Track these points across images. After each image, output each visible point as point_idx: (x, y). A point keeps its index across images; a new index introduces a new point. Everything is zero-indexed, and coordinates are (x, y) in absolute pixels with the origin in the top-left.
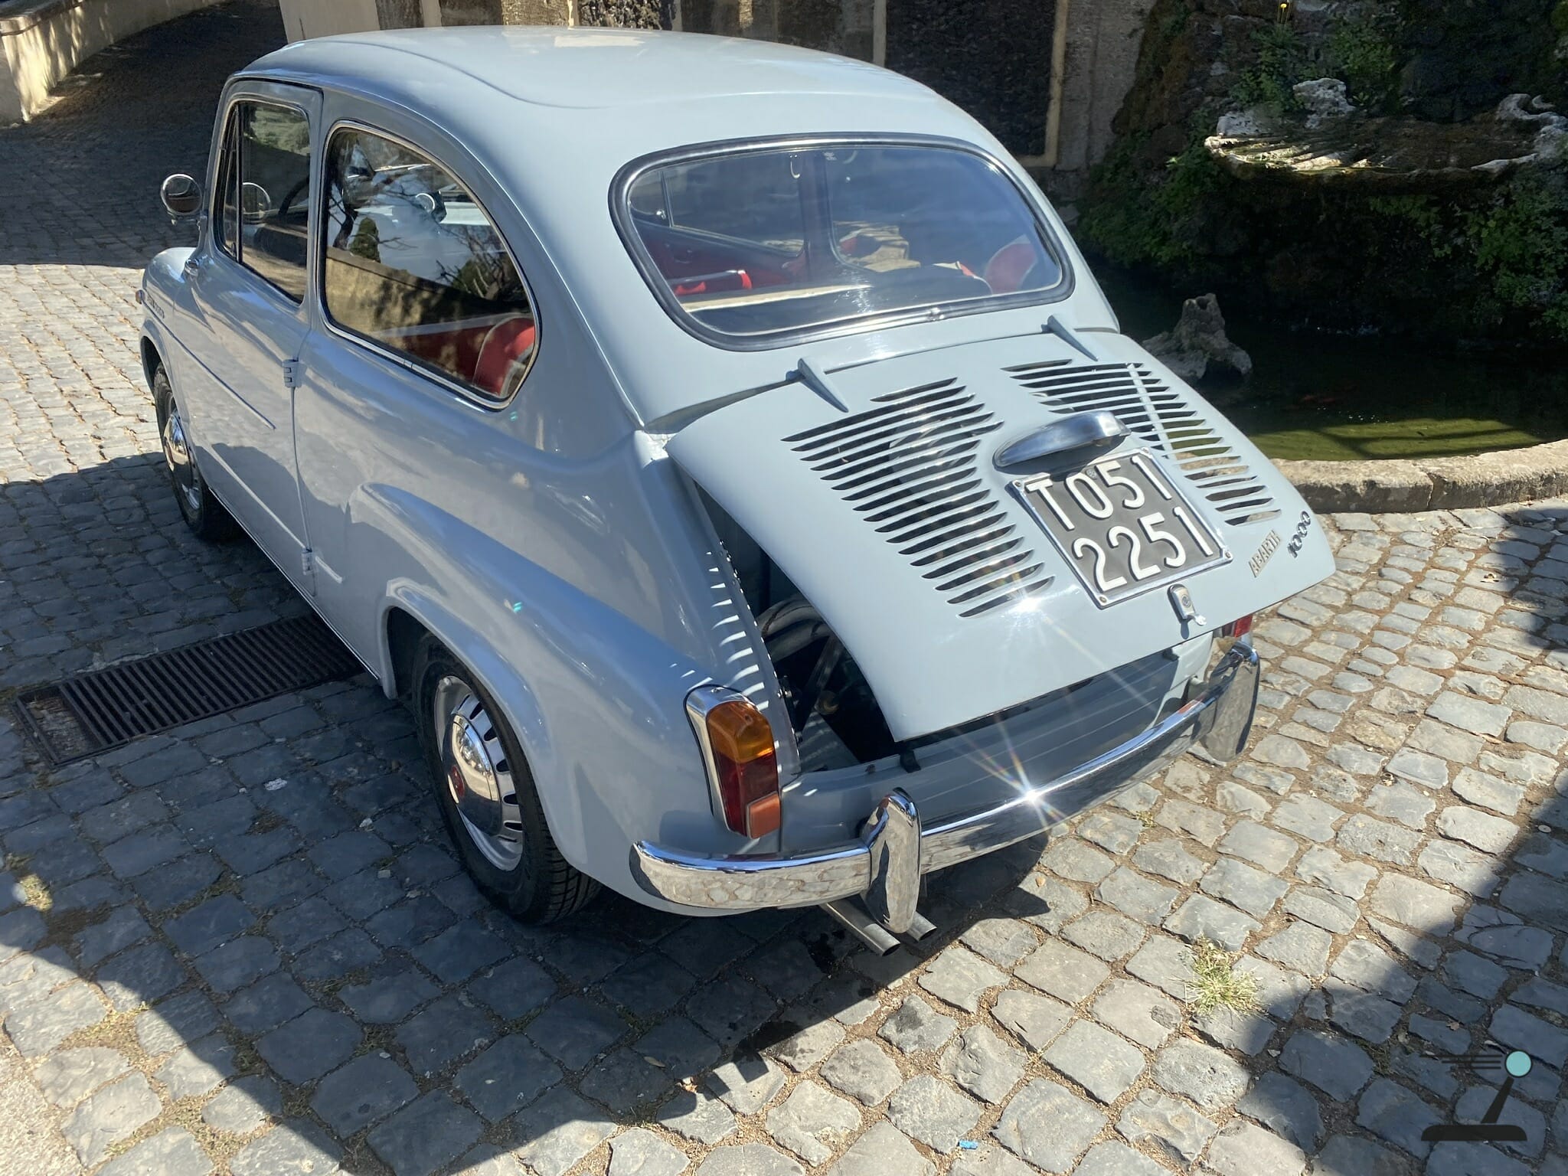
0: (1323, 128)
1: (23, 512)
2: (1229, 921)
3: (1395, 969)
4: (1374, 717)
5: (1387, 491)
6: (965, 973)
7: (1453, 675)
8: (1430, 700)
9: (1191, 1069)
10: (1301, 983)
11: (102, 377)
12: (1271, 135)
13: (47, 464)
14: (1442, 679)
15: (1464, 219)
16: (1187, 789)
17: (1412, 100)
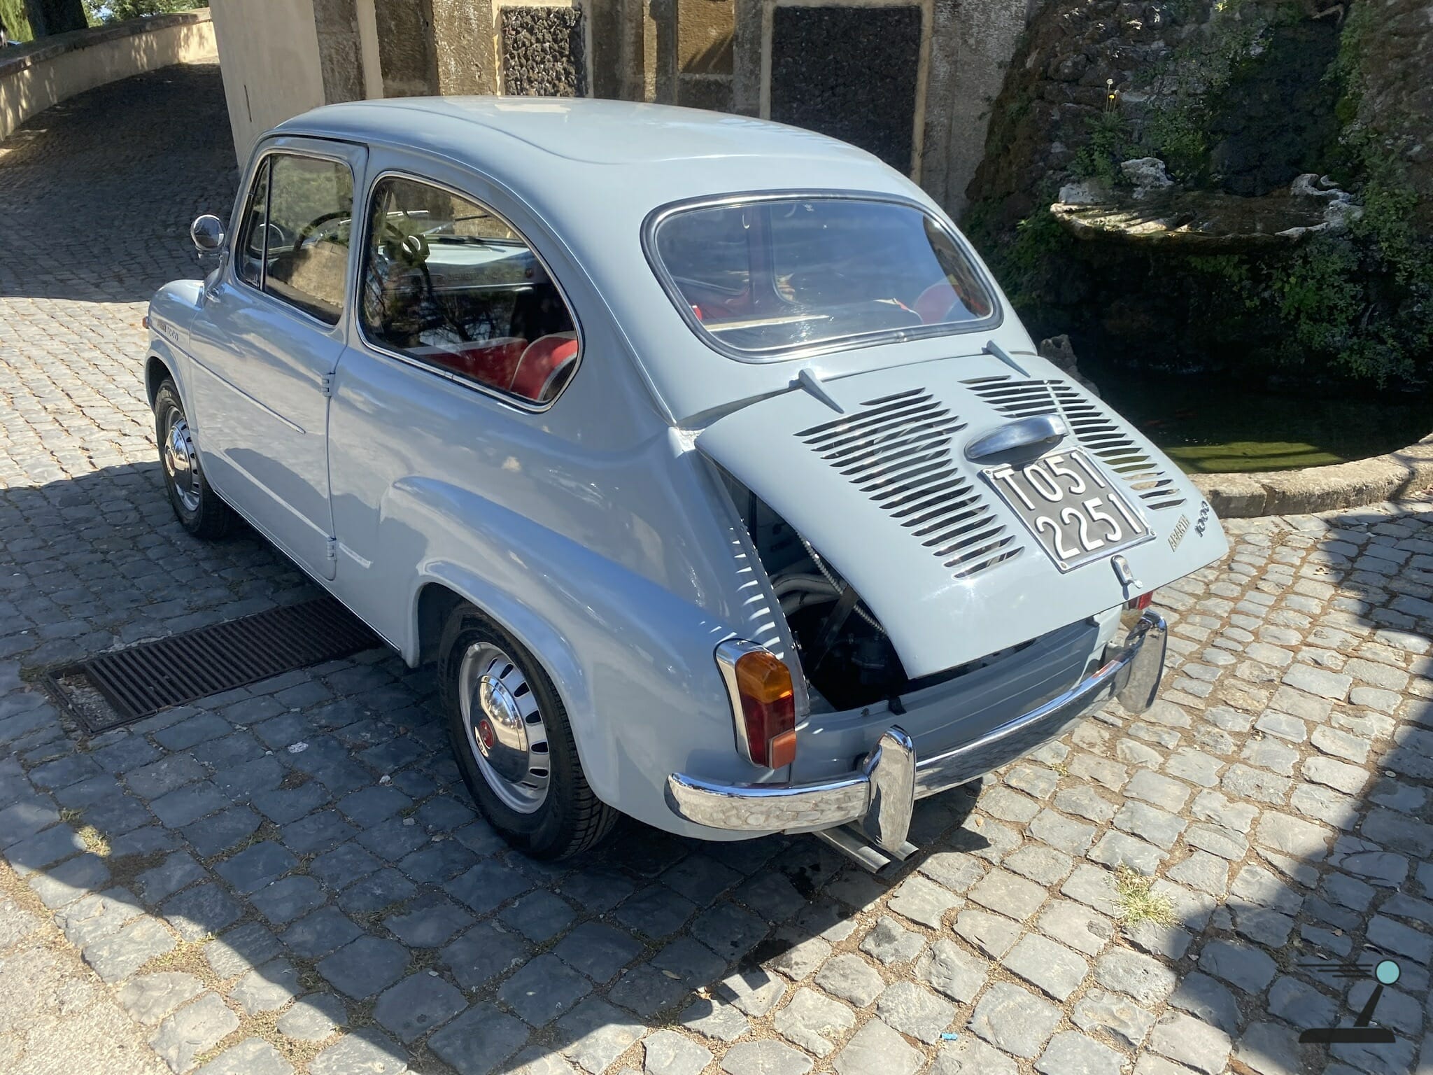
0: (1147, 199)
1: (25, 513)
2: (1142, 851)
3: (1283, 888)
4: (1239, 684)
5: (1229, 499)
6: (927, 897)
7: (1300, 650)
8: (1285, 670)
9: (1128, 971)
10: (1208, 901)
11: (82, 396)
12: (1104, 203)
13: (43, 472)
14: (1292, 654)
15: (1269, 276)
16: (1092, 745)
17: (1220, 177)
